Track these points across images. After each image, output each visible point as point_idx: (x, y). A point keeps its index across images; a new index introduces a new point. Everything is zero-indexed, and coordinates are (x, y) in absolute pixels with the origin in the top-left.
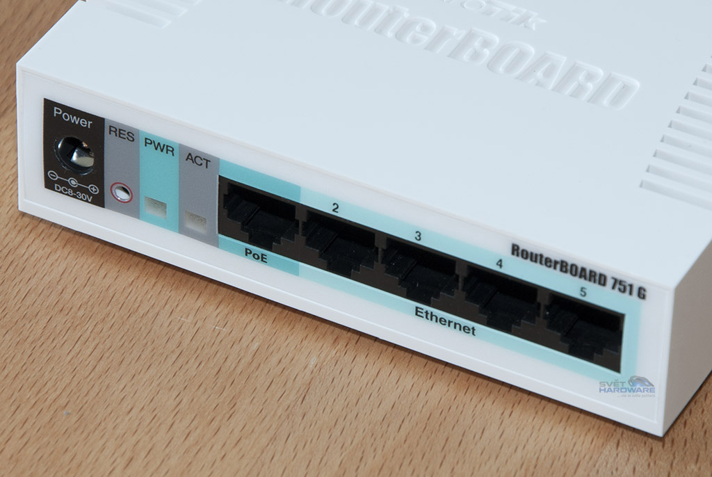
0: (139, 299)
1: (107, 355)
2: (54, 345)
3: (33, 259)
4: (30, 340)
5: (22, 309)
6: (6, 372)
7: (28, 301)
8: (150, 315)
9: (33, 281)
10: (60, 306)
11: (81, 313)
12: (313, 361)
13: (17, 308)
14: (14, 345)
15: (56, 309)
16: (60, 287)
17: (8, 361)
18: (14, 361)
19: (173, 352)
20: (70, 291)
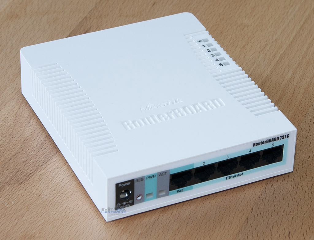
0: (88, 214)
1: (79, 231)
2: (63, 228)
3: (58, 203)
4: (57, 226)
5: (54, 217)
6: (49, 236)
7: (56, 215)
8: (92, 219)
9: (57, 210)
10: (65, 216)
11: (71, 218)
12: (139, 232)
13: (53, 217)
14: (52, 228)
15: (64, 217)
16: (65, 211)
17: (50, 233)
18: (52, 233)
19: (98, 230)
20: (68, 212)
